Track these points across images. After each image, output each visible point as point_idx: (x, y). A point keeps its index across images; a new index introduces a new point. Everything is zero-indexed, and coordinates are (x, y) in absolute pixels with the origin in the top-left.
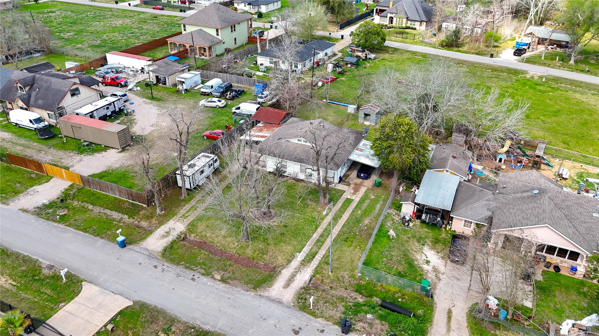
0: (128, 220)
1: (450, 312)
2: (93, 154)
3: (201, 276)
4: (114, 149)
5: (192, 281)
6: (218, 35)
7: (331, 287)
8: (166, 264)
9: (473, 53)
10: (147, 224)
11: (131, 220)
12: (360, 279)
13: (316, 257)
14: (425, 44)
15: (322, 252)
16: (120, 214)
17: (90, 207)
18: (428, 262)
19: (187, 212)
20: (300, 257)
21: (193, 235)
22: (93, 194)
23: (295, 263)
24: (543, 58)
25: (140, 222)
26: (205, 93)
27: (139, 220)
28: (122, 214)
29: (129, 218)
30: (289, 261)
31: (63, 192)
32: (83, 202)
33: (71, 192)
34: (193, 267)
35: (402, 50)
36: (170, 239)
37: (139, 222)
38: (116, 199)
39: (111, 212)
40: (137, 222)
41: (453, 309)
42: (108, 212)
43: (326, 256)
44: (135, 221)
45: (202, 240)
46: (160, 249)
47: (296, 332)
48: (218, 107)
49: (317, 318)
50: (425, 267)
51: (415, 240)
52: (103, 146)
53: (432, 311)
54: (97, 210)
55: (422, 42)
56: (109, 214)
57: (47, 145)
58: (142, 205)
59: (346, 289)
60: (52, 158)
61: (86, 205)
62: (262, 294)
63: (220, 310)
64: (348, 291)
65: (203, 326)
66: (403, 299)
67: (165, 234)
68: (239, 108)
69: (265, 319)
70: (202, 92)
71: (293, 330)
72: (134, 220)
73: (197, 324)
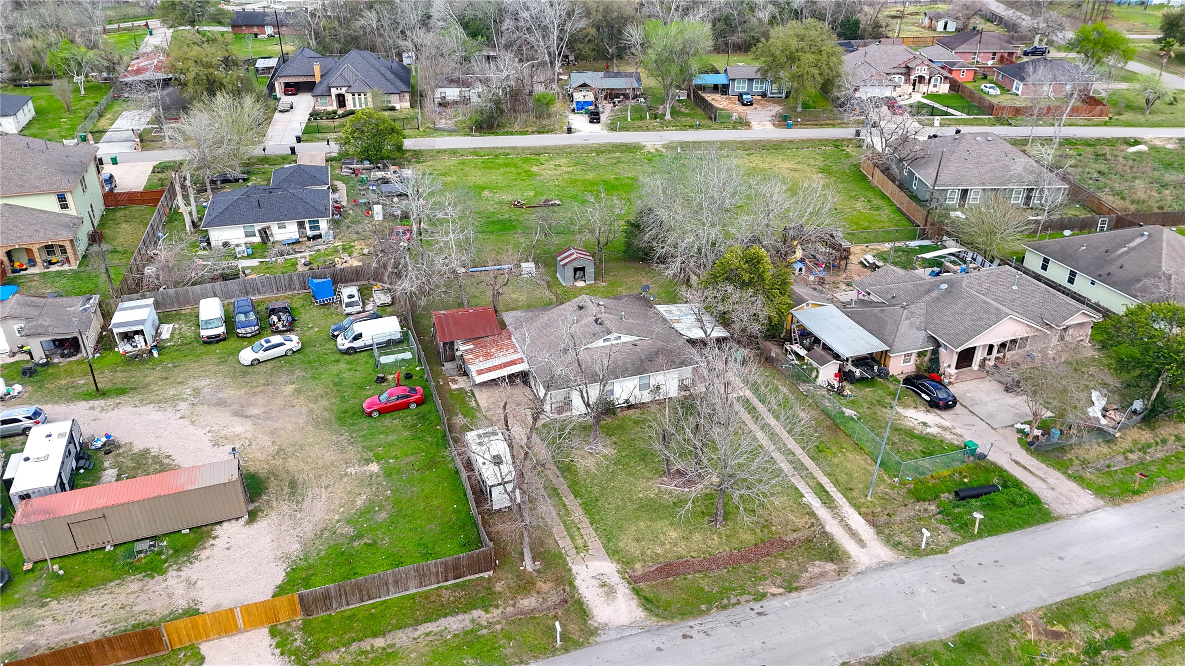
0: (488, 616)
1: (1017, 463)
2: (196, 558)
3: (761, 603)
4: (225, 524)
5: (763, 618)
6: (64, 206)
7: (888, 515)
8: (690, 624)
9: (533, 132)
10: (533, 600)
11: (496, 612)
12: (903, 484)
13: (829, 490)
14: (445, 133)
15: (825, 481)
16: (461, 617)
17: (379, 642)
18: (925, 424)
19: (572, 538)
20: (812, 500)
21: (638, 566)
22: (352, 617)
23: (822, 512)
24: (629, 120)
25: (517, 605)
26: (218, 336)
27: (511, 602)
28: (465, 612)
29: (488, 612)
30: (812, 514)
31: (282, 654)
32: (347, 645)
33: (297, 643)
34: (725, 601)
35: (428, 151)
36: (623, 590)
37: (514, 605)
38: (412, 597)
39: (437, 624)
40: (510, 609)
41: (1013, 457)
42: (431, 627)
43: (836, 483)
44: (505, 608)
45: (661, 562)
46: (639, 613)
47: (961, 581)
48: (290, 353)
49: (947, 552)
50: (929, 430)
51: (879, 407)
52: (187, 531)
53: (1005, 471)
54: (402, 638)
55: (437, 130)
56: (435, 630)
57: (22, 603)
58: (481, 575)
59: (906, 506)
60: (97, 620)
61: (366, 645)
62: (859, 570)
63: (857, 621)
64: (910, 506)
65: (873, 654)
66: (965, 477)
67: (606, 589)
68: (358, 337)
69: (912, 593)
70: (209, 337)
71: (953, 581)
72: (501, 608)
73: (864, 658)
